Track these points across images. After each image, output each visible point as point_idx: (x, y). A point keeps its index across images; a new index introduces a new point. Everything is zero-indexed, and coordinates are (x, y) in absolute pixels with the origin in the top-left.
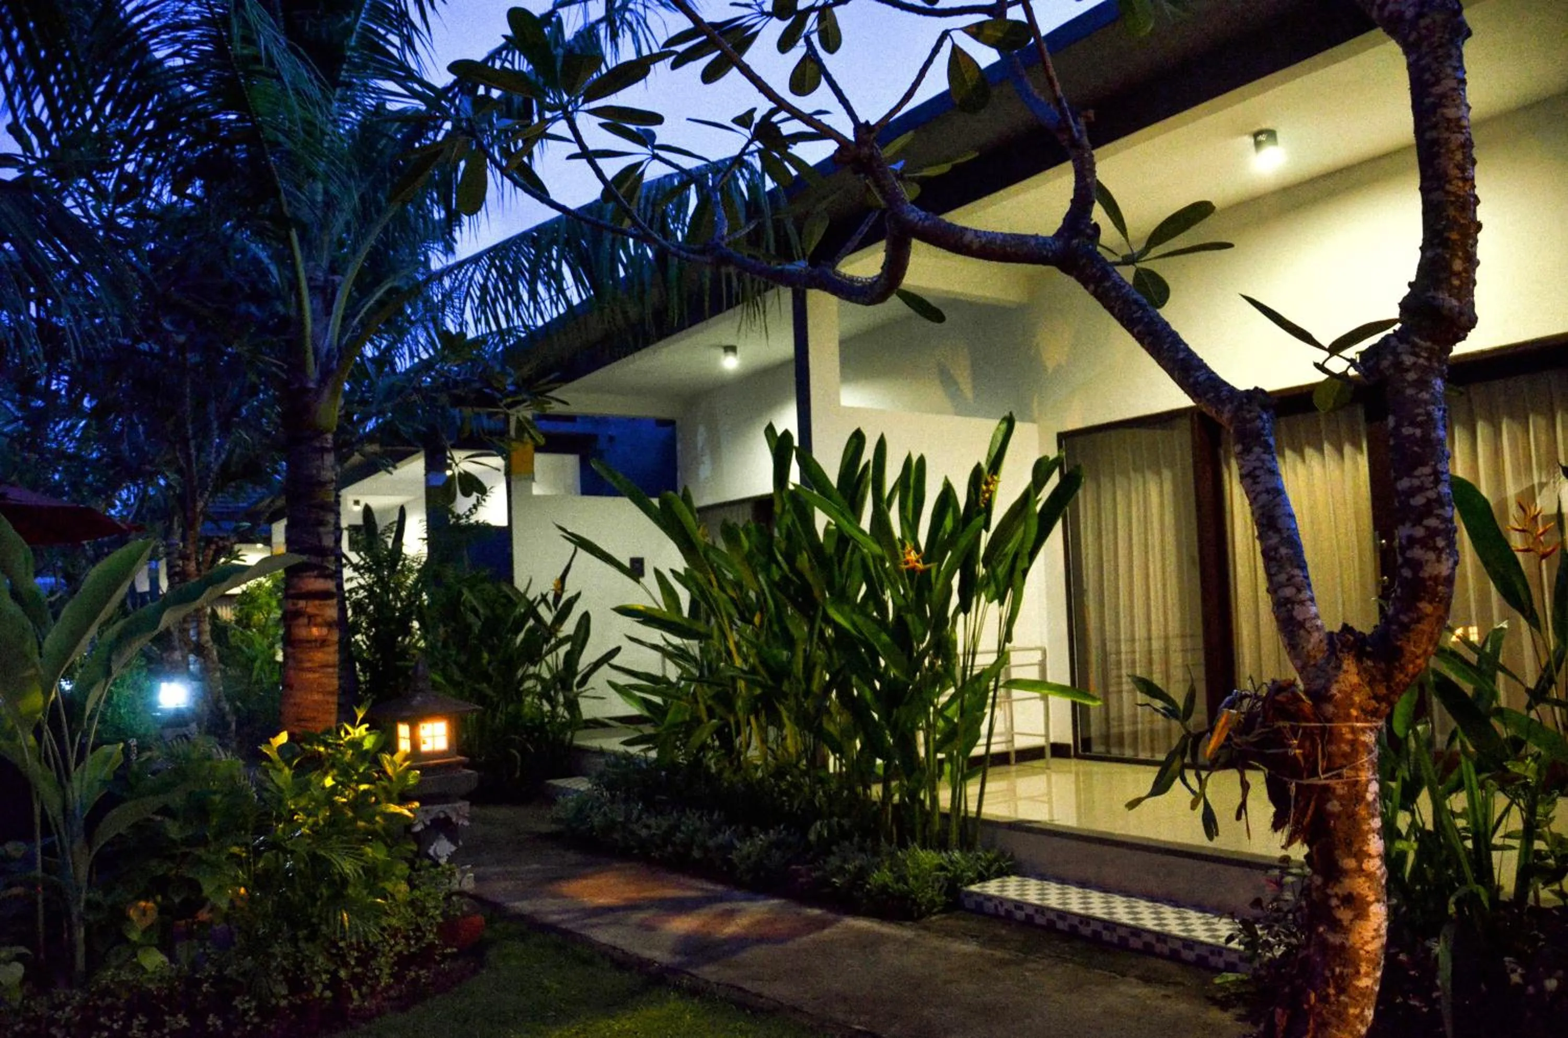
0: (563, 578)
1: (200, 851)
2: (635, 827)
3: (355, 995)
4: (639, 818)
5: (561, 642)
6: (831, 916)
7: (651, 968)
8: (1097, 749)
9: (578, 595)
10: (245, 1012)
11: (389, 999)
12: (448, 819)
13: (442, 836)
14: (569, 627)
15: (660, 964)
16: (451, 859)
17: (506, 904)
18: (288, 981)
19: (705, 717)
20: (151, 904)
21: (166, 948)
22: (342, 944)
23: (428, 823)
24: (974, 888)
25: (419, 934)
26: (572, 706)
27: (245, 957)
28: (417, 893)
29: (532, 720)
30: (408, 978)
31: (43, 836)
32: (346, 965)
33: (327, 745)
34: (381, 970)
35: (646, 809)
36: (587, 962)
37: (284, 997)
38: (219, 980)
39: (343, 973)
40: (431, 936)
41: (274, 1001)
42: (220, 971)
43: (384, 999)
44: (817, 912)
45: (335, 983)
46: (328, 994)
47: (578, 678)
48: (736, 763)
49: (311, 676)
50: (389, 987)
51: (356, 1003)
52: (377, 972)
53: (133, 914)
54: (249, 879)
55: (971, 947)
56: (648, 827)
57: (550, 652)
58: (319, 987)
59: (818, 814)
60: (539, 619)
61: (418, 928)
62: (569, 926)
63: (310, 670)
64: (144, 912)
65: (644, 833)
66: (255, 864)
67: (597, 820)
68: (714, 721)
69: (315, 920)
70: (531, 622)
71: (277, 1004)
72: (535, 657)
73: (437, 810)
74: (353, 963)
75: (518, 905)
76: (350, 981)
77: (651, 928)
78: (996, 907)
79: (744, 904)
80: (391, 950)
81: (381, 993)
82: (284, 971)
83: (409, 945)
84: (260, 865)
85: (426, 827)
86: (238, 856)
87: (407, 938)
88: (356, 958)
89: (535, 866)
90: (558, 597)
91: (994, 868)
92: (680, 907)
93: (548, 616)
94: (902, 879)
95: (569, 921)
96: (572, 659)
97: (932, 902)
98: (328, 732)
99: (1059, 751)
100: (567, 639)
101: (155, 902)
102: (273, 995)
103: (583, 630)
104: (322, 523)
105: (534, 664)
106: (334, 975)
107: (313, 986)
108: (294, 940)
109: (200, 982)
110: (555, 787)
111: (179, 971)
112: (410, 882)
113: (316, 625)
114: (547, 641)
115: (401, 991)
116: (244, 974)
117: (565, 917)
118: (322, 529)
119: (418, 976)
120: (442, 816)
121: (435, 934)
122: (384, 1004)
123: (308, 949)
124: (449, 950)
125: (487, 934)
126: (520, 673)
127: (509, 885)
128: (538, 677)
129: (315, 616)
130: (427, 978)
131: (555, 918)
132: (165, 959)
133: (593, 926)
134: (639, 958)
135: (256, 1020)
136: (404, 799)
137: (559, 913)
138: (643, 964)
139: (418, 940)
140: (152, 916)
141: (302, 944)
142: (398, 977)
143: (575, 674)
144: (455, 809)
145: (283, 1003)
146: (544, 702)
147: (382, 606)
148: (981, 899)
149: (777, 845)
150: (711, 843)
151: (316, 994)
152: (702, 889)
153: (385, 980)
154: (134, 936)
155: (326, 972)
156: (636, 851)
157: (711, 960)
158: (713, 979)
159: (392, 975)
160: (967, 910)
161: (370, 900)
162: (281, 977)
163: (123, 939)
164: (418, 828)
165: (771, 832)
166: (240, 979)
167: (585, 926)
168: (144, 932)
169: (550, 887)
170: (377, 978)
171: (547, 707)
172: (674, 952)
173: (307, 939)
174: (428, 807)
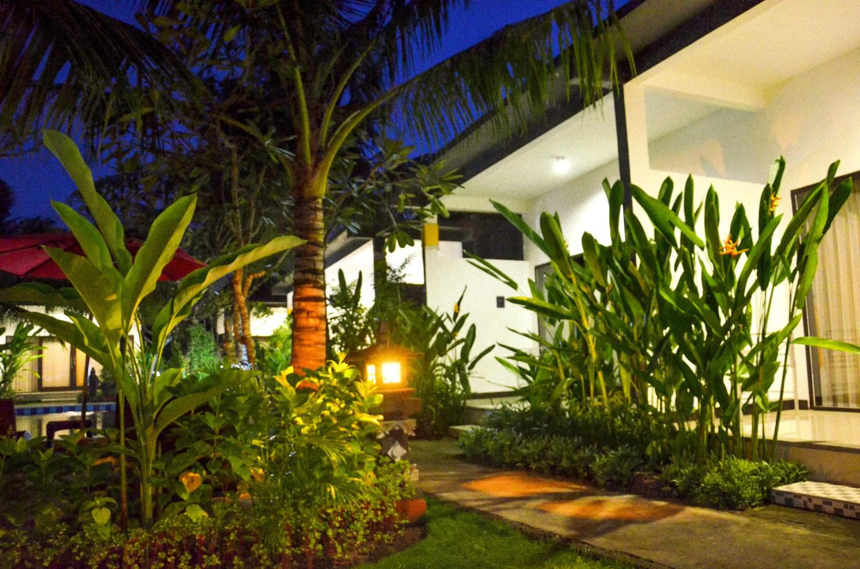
0: (459, 303)
1: (231, 439)
2: (518, 448)
3: (339, 550)
4: (521, 442)
5: (458, 343)
6: (675, 507)
7: (553, 538)
8: (826, 404)
9: (467, 315)
10: (260, 557)
11: (364, 554)
12: (401, 431)
13: (397, 443)
14: (463, 334)
15: (560, 536)
16: (403, 458)
17: (438, 495)
18: (292, 536)
19: (562, 376)
20: (197, 475)
21: (207, 507)
22: (330, 511)
23: (388, 433)
24: (782, 488)
25: (383, 508)
26: (465, 381)
27: (261, 516)
28: (382, 480)
29: (440, 389)
30: (376, 539)
31: (126, 427)
32: (333, 527)
33: (319, 378)
34: (357, 532)
35: (525, 436)
36: (504, 533)
37: (288, 548)
38: (241, 533)
39: (330, 533)
40: (392, 510)
41: (280, 550)
42: (243, 525)
43: (359, 554)
44: (662, 503)
45: (324, 539)
46: (320, 547)
47: (469, 364)
48: (584, 407)
49: (309, 349)
50: (362, 545)
51: (339, 555)
52: (355, 533)
53: (184, 480)
54: (266, 462)
55: (802, 531)
56: (527, 448)
57: (451, 348)
58: (313, 541)
59: (653, 437)
60: (444, 328)
61: (383, 504)
62: (485, 509)
63: (309, 346)
64: (192, 480)
65: (525, 451)
66: (270, 453)
67: (490, 444)
68: (569, 379)
69: (310, 494)
70: (440, 330)
71: (284, 552)
72: (442, 352)
73: (394, 424)
74: (337, 525)
75: (445, 495)
76: (336, 539)
77: (543, 512)
78: (805, 502)
79: (605, 498)
80: (364, 518)
81: (357, 549)
82: (288, 529)
83: (377, 515)
84: (273, 455)
85: (387, 436)
86: (258, 448)
87: (376, 510)
88: (340, 522)
89: (452, 473)
90: (456, 315)
91: (792, 476)
92: (560, 498)
93: (450, 326)
94: (728, 479)
95: (484, 505)
96: (465, 353)
97: (753, 499)
98: (320, 369)
99: (803, 405)
100: (462, 340)
101: (201, 475)
102: (280, 546)
103: (471, 336)
104: (316, 254)
105: (442, 355)
106: (324, 534)
107: (308, 541)
108: (295, 506)
109: (227, 534)
110: (456, 430)
111: (215, 523)
112: (375, 471)
113: (312, 317)
114: (449, 342)
115: (371, 548)
116: (258, 528)
117: (481, 503)
118: (315, 258)
119: (383, 539)
120: (397, 428)
121: (394, 508)
122: (360, 557)
123: (306, 513)
124: (404, 521)
125: (428, 513)
126: (432, 363)
127: (437, 483)
128: (443, 365)
129: (312, 312)
130: (389, 540)
131: (473, 504)
132: (206, 515)
133: (502, 509)
134: (543, 531)
135: (268, 563)
136: (372, 412)
137: (476, 500)
138: (547, 536)
139: (383, 511)
140: (197, 484)
141: (301, 509)
142: (369, 538)
143: (467, 361)
144: (406, 424)
145: (288, 552)
146: (448, 379)
147: (350, 329)
148: (792, 496)
149: (625, 457)
150: (576, 457)
151: (311, 546)
152: (572, 488)
153: (360, 539)
154: (185, 497)
155: (319, 531)
156: (519, 464)
157: (599, 534)
158: (607, 547)
159: (365, 536)
160: (779, 505)
161: (350, 479)
162: (286, 532)
163: (177, 498)
164: (381, 436)
165: (619, 448)
166: (257, 532)
167: (497, 510)
168: (192, 495)
169: (465, 485)
170: (355, 538)
171: (450, 383)
172: (569, 528)
173: (305, 506)
174: (388, 422)
